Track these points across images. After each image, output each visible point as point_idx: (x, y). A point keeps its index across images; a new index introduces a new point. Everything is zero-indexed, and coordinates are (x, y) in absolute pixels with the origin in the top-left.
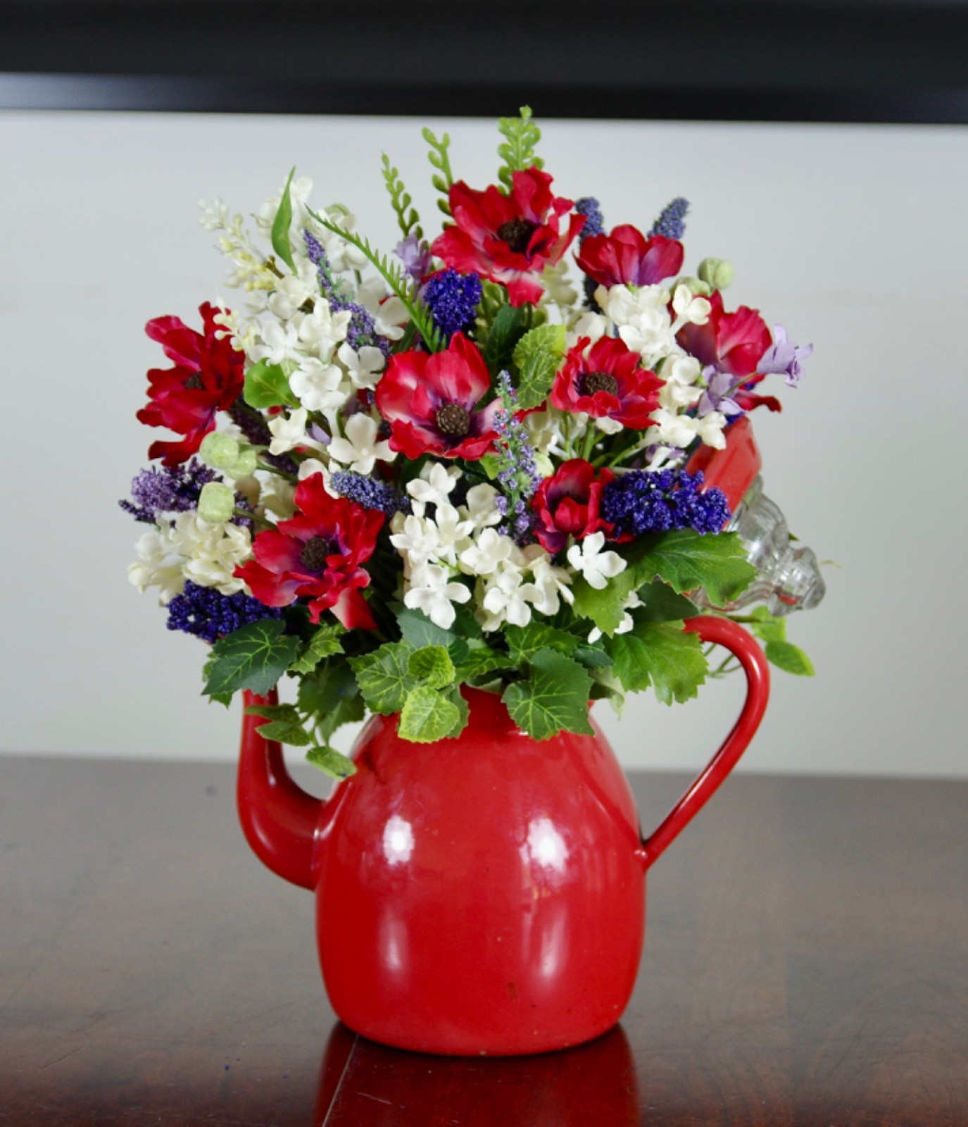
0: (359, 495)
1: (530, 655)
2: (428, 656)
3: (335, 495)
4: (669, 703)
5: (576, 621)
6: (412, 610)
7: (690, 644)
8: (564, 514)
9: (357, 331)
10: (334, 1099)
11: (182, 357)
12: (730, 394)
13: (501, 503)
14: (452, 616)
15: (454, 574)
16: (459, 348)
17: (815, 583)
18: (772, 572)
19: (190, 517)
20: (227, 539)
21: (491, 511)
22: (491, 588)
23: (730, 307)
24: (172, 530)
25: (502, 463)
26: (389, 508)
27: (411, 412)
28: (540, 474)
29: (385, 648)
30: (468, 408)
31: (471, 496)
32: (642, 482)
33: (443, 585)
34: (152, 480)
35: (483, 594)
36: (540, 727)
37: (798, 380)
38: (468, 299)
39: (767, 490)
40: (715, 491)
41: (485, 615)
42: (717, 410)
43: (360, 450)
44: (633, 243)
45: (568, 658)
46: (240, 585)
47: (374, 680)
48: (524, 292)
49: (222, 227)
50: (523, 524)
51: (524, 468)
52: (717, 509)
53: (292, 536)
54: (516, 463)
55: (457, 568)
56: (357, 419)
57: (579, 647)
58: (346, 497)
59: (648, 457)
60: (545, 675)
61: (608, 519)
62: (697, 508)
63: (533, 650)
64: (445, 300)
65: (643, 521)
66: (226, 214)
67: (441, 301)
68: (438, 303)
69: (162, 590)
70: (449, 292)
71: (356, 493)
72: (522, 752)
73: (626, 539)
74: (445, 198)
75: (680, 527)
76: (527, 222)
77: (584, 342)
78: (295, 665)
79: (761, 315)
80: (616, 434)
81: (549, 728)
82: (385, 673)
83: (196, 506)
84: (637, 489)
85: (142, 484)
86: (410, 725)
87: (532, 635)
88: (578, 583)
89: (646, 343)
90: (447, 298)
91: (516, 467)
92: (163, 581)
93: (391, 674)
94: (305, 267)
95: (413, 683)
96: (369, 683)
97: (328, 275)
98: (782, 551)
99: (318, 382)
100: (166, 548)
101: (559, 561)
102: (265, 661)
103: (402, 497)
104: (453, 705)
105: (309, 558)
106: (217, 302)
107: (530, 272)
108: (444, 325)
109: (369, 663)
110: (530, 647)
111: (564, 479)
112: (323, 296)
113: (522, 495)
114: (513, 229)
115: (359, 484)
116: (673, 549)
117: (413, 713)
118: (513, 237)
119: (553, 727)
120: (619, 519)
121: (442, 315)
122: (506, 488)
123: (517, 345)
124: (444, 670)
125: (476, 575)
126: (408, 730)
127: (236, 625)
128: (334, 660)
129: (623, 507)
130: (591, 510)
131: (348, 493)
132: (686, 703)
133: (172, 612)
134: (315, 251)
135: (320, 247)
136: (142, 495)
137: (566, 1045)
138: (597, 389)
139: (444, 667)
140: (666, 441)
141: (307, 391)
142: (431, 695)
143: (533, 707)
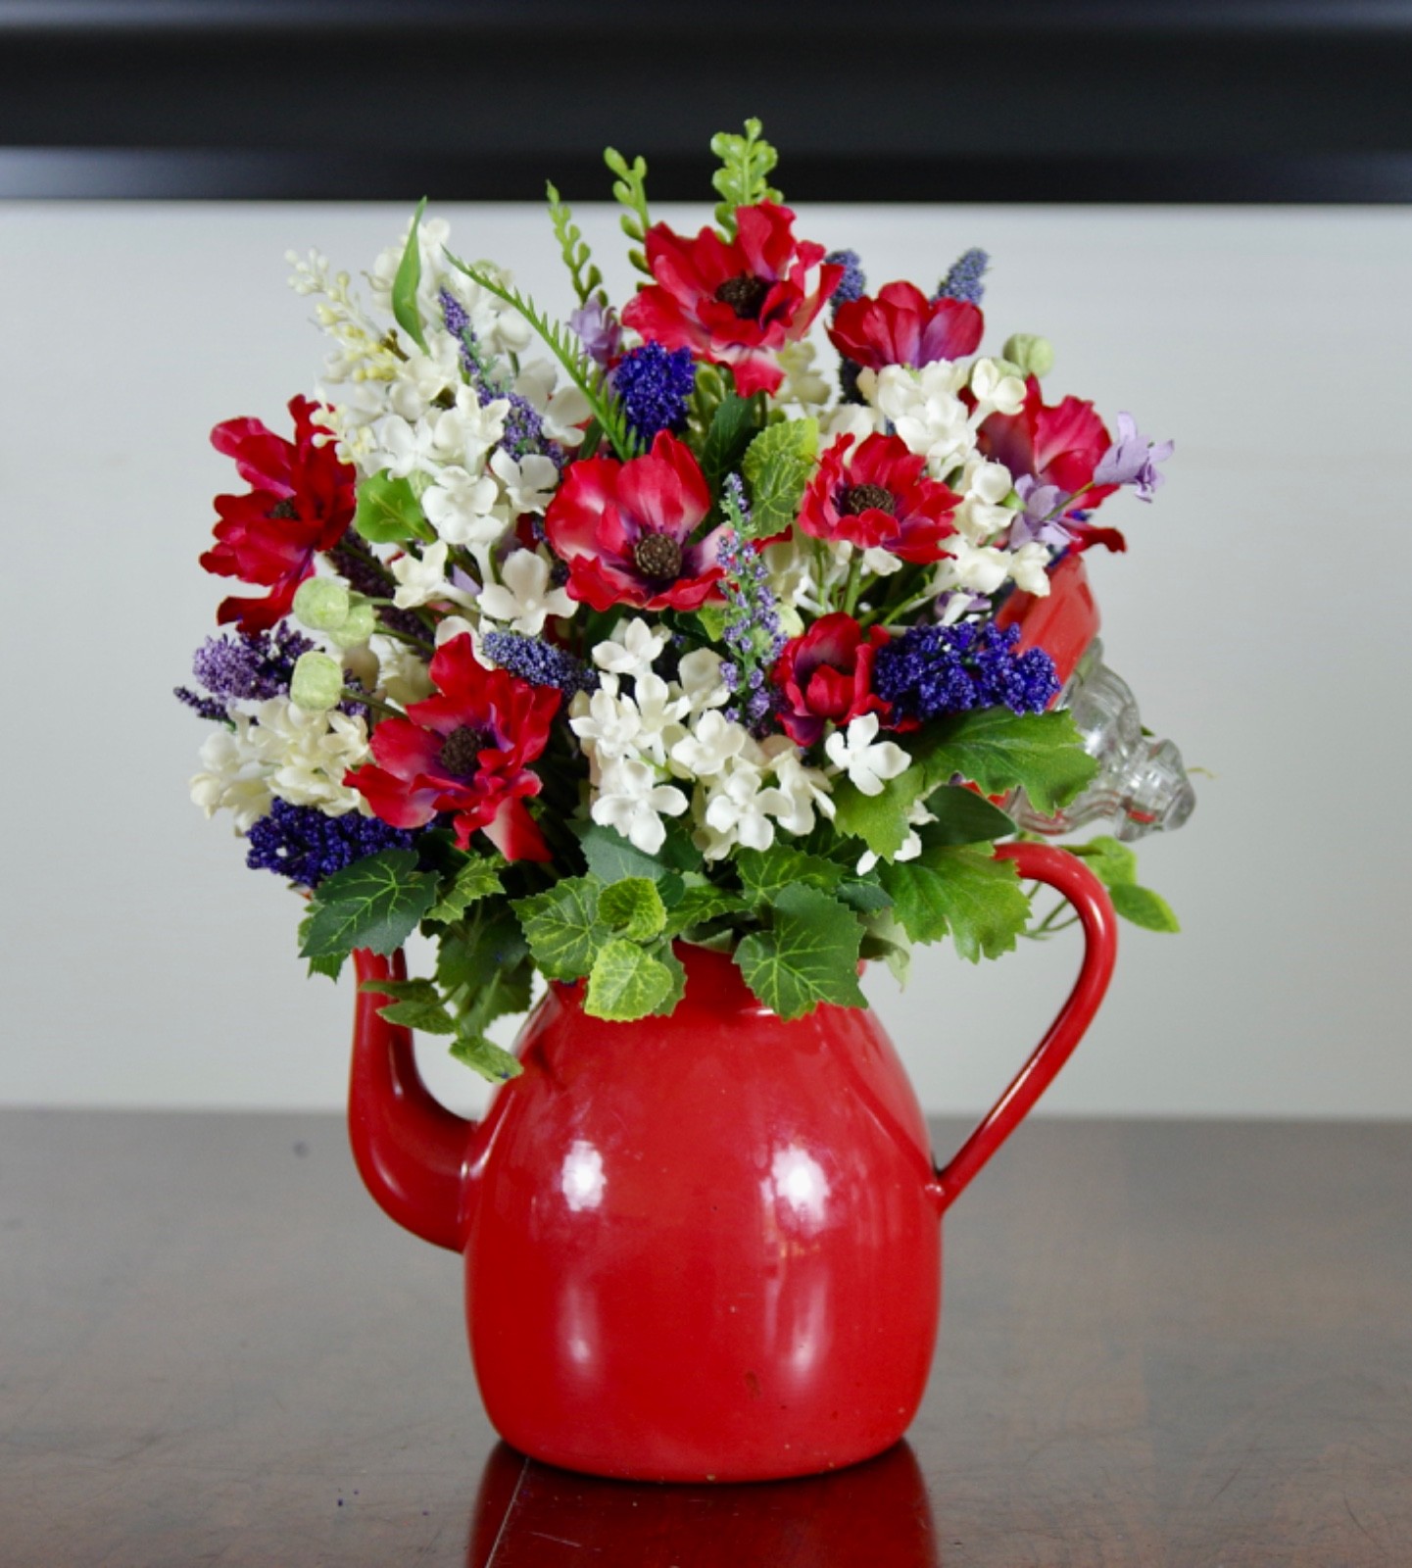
0: (524, 665)
1: (773, 895)
2: (626, 894)
3: (489, 666)
4: (975, 959)
5: (840, 844)
6: (603, 827)
7: (1003, 874)
8: (819, 689)
9: (517, 433)
10: (498, 1541)
11: (264, 477)
12: (1055, 515)
13: (729, 673)
14: (661, 835)
15: (662, 778)
16: (665, 451)
17: (1180, 791)
18: (1119, 776)
19: (279, 705)
20: (333, 735)
21: (714, 688)
22: (717, 795)
23: (1051, 398)
24: (252, 729)
25: (730, 615)
26: (568, 685)
27: (597, 544)
28: (785, 632)
29: (564, 885)
30: (679, 540)
31: (685, 666)
32: (932, 642)
33: (647, 791)
34: (224, 652)
35: (704, 807)
36: (789, 1000)
37: (1153, 491)
38: (676, 383)
39: (1108, 660)
40: (1037, 651)
41: (707, 839)
42: (1036, 541)
43: (523, 602)
44: (912, 306)
45: (829, 898)
46: (354, 800)
47: (549, 932)
48: (757, 376)
49: (319, 289)
50: (761, 704)
51: (762, 621)
52: (1041, 678)
53: (426, 728)
54: (749, 612)
55: (666, 769)
56: (520, 557)
57: (844, 882)
58: (506, 669)
59: (938, 609)
60: (796, 922)
61: (883, 696)
62: (1011, 675)
63: (778, 886)
64: (644, 385)
65: (935, 697)
66: (326, 271)
67: (638, 386)
68: (633, 389)
69: (240, 812)
70: (650, 372)
71: (520, 662)
72: (762, 1038)
73: (908, 726)
74: (641, 249)
75: (987, 705)
76: (758, 279)
77: (846, 440)
78: (433, 911)
79: (1096, 409)
80: (893, 575)
81: (802, 999)
82: (565, 921)
83: (288, 691)
84: (925, 651)
85: (209, 658)
86: (601, 996)
87: (776, 864)
88: (842, 786)
89: (935, 442)
90: (646, 382)
91: (751, 619)
92: (239, 801)
93: (574, 923)
94: (440, 343)
95: (606, 936)
96: (542, 936)
97: (475, 354)
98: (1132, 746)
99: (463, 502)
100: (244, 753)
101: (814, 758)
102: (391, 907)
103: (586, 670)
104: (663, 966)
105: (452, 758)
106: (316, 394)
107: (764, 350)
108: (643, 423)
109: (541, 907)
110: (773, 883)
111: (818, 642)
112: (467, 382)
113: (758, 662)
114: (739, 289)
115: (524, 649)
116: (978, 738)
117: (605, 978)
118: (738, 300)
119: (808, 996)
120: (900, 695)
121: (640, 407)
122: (736, 652)
123: (748, 449)
124: (651, 913)
125: (694, 779)
126: (598, 1004)
127: (347, 860)
128: (490, 904)
129: (905, 677)
130: (859, 683)
131: (507, 662)
132: (999, 958)
133: (254, 842)
134: (455, 318)
135: (463, 312)
136: (209, 674)
137: (831, 1465)
138: (864, 508)
139: (650, 909)
140: (965, 586)
141: (448, 515)
142: (632, 953)
143: (779, 970)
